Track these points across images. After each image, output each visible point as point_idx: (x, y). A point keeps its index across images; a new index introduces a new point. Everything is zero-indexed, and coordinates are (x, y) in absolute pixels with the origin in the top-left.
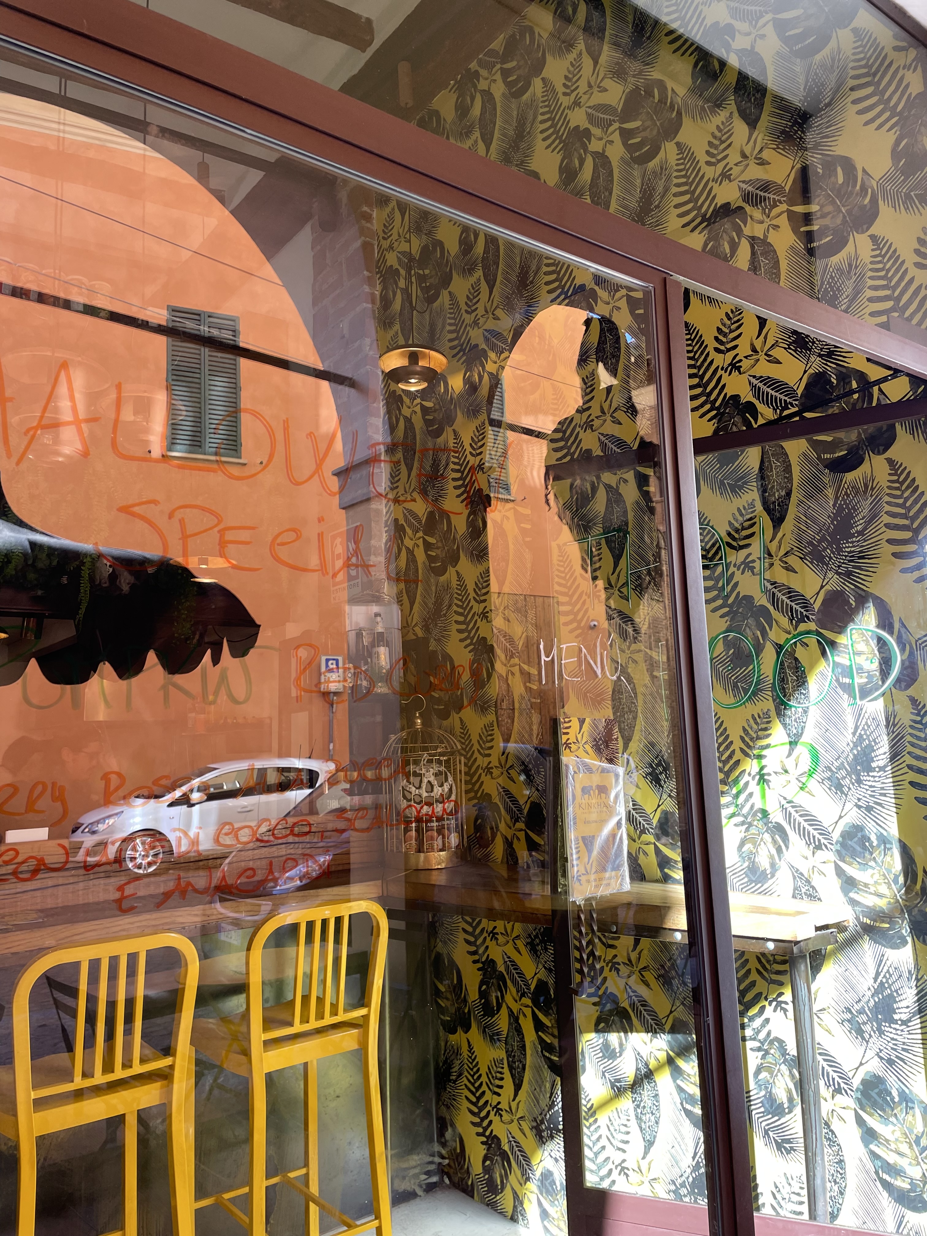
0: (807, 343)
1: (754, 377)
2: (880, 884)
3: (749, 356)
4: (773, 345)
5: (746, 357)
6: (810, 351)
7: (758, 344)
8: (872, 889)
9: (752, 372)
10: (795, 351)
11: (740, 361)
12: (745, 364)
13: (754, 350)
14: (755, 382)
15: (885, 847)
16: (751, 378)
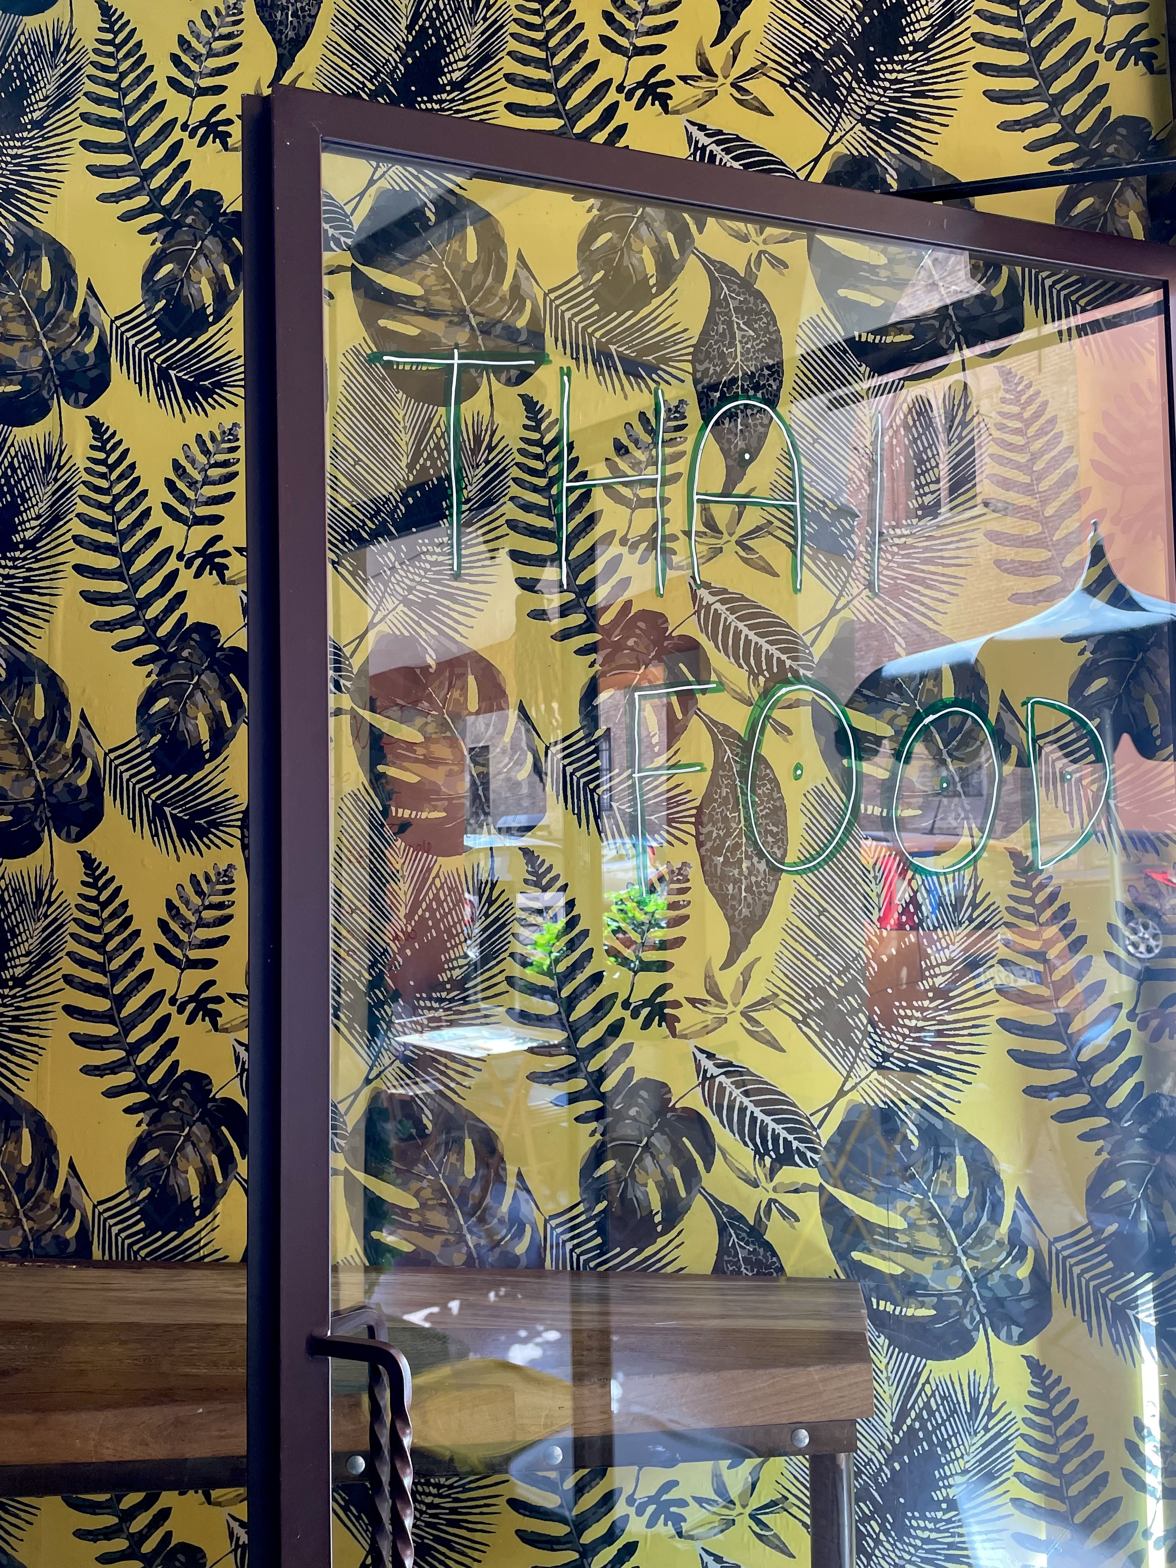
0: (837, 87)
1: (702, 128)
2: (920, 1229)
3: (692, 78)
4: (753, 70)
5: (684, 79)
6: (842, 106)
7: (717, 57)
8: (903, 1239)
9: (697, 115)
10: (807, 96)
11: (669, 83)
12: (680, 93)
13: (706, 69)
14: (703, 140)
15: (937, 1155)
16: (694, 130)
